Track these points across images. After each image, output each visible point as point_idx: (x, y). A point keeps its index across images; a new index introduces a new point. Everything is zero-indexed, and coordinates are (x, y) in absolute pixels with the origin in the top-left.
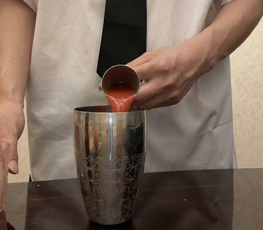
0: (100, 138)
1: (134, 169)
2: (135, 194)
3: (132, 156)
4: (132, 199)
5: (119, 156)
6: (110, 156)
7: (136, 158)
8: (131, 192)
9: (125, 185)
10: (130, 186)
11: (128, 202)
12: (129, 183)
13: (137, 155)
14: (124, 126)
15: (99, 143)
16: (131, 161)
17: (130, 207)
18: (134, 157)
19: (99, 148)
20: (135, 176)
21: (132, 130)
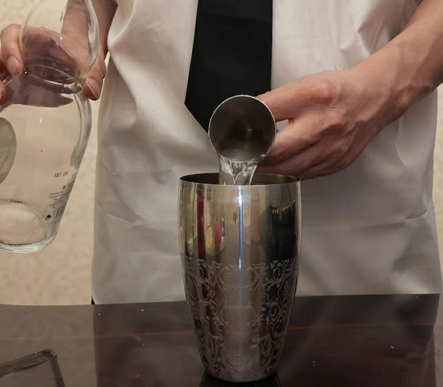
0: (223, 229)
1: (276, 285)
2: (279, 331)
5: (255, 261)
6: (240, 262)
7: (279, 267)
9: (261, 313)
10: (269, 316)
12: (268, 309)
13: (280, 261)
14: (263, 207)
15: (223, 237)
16: (270, 272)
18: (276, 264)
19: (221, 249)
20: (277, 299)
21: (277, 215)
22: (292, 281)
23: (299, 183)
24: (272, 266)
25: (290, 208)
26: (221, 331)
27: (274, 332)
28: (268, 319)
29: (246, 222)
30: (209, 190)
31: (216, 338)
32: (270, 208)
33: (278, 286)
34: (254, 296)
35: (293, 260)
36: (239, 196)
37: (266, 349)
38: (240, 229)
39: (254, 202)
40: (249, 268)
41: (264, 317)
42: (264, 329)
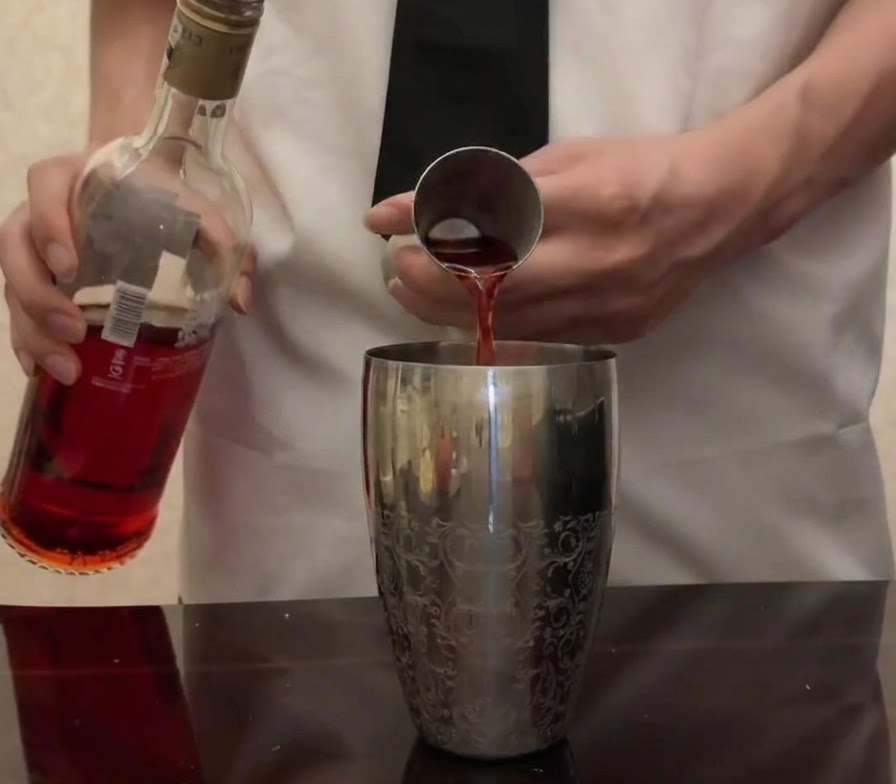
0: (454, 455)
1: (566, 565)
2: (572, 654)
3: (559, 520)
4: (560, 671)
5: (521, 514)
6: (491, 519)
7: (573, 530)
8: (556, 649)
9: (534, 621)
10: (551, 626)
11: (545, 680)
12: (548, 614)
13: (575, 518)
14: (538, 414)
15: (454, 471)
16: (553, 538)
17: (554, 698)
18: (566, 523)
19: (453, 489)
20: (568, 592)
21: (567, 425)
22: (599, 557)
23: (613, 362)
24: (558, 526)
25: (593, 412)
26: (451, 656)
27: (563, 658)
28: (548, 632)
29: (503, 439)
30: (428, 376)
31: (439, 669)
32: (552, 413)
33: (570, 566)
34: (520, 585)
35: (599, 516)
36: (486, 386)
37: (544, 692)
38: (490, 455)
39: (520, 404)
40: (510, 532)
41: (542, 628)
42: (538, 656)
